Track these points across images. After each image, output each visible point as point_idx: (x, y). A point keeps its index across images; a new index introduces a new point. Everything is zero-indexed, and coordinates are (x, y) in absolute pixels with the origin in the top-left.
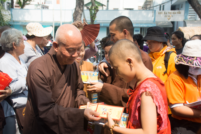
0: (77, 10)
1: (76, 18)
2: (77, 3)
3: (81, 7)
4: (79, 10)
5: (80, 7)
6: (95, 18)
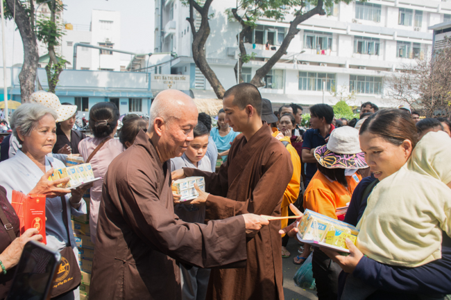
0: (26, 68)
1: (25, 82)
2: (27, 56)
3: (34, 63)
4: (31, 68)
5: (31, 64)
6: (56, 82)
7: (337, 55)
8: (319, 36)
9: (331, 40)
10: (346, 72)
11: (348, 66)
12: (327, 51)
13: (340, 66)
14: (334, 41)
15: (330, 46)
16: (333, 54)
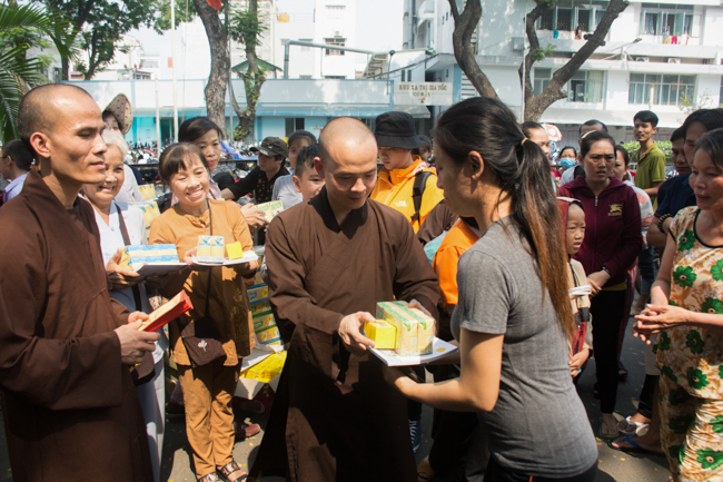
0: (213, 79)
1: (213, 98)
2: (214, 63)
3: (223, 71)
5: (220, 73)
7: (701, 43)
8: (667, 12)
9: (690, 18)
10: (714, 72)
11: (719, 62)
12: (682, 38)
13: (705, 61)
14: (696, 19)
15: (688, 29)
16: (694, 42)
